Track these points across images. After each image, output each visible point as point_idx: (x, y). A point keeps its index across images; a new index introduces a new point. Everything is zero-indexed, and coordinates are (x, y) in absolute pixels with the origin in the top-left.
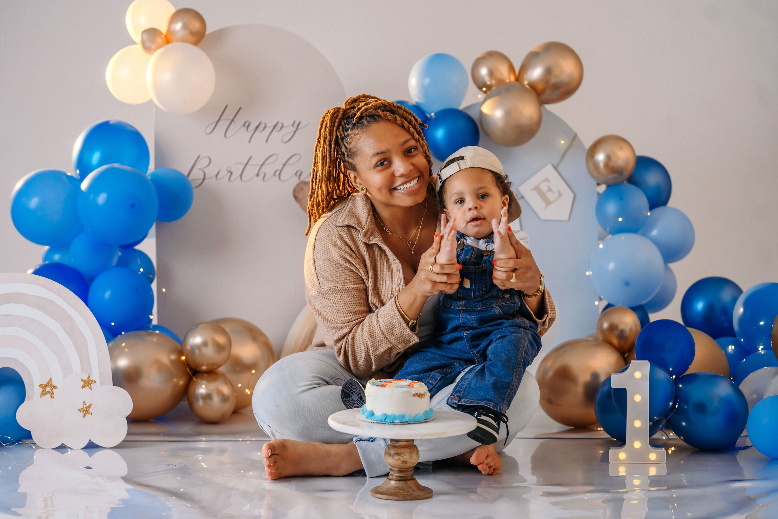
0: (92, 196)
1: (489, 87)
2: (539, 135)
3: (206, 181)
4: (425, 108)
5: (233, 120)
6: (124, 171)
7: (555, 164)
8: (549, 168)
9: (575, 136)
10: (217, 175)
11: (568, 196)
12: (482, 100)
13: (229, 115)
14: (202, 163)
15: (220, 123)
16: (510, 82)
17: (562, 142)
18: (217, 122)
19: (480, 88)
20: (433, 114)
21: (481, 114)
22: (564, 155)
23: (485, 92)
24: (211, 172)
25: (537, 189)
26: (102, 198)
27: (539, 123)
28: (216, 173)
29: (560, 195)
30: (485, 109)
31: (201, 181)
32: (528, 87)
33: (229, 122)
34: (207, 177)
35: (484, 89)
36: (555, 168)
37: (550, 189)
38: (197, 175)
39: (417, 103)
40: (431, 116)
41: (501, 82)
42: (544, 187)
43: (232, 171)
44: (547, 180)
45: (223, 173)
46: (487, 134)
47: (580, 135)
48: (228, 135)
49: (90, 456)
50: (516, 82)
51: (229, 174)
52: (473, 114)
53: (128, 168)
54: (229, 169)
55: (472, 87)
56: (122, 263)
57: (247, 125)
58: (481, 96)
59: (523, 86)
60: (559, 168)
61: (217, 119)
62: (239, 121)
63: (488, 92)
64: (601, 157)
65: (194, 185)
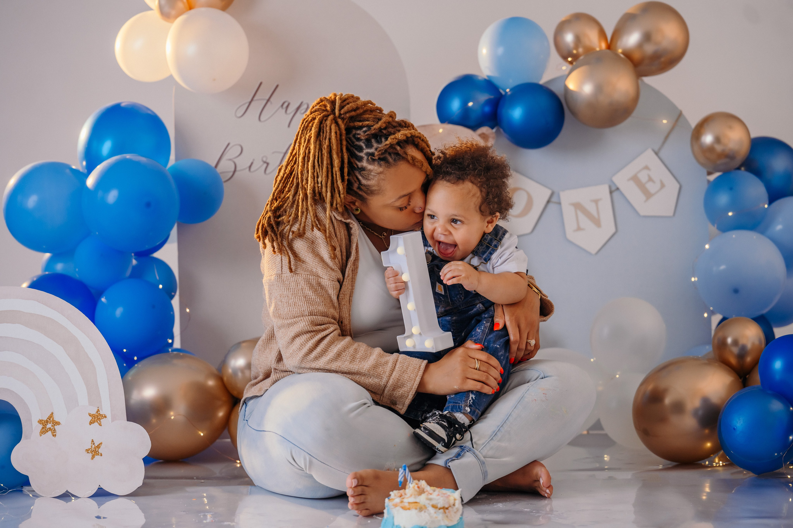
0: (100, 194)
1: (576, 57)
2: (635, 113)
3: (236, 173)
4: (497, 82)
5: (268, 100)
6: (138, 163)
7: (656, 149)
8: (650, 153)
9: (680, 114)
10: (250, 167)
11: (672, 187)
12: (567, 73)
13: (264, 94)
14: (233, 152)
15: (253, 103)
16: (601, 50)
17: (665, 121)
18: (250, 103)
19: (565, 58)
20: (508, 90)
21: (566, 89)
22: (667, 138)
23: (571, 63)
24: (242, 163)
25: (635, 179)
26: (112, 196)
27: (636, 99)
28: (249, 164)
29: (663, 186)
30: (572, 85)
31: (231, 174)
32: (622, 56)
33: (265, 102)
34: (238, 169)
35: (570, 59)
36: (657, 154)
37: (650, 179)
38: (225, 167)
39: (488, 76)
40: (506, 93)
41: (589, 51)
42: (643, 177)
43: (268, 161)
44: (647, 168)
45: (258, 164)
46: (573, 113)
47: (685, 113)
48: (262, 118)
49: (100, 505)
50: (608, 51)
51: (265, 165)
52: (556, 89)
53: (143, 159)
54: (264, 159)
55: (555, 57)
56: (137, 273)
57: (286, 106)
58: (565, 67)
59: (617, 55)
60: (662, 154)
61: (249, 100)
62: (277, 101)
63: (574, 63)
64: (708, 139)
65: (224, 178)
